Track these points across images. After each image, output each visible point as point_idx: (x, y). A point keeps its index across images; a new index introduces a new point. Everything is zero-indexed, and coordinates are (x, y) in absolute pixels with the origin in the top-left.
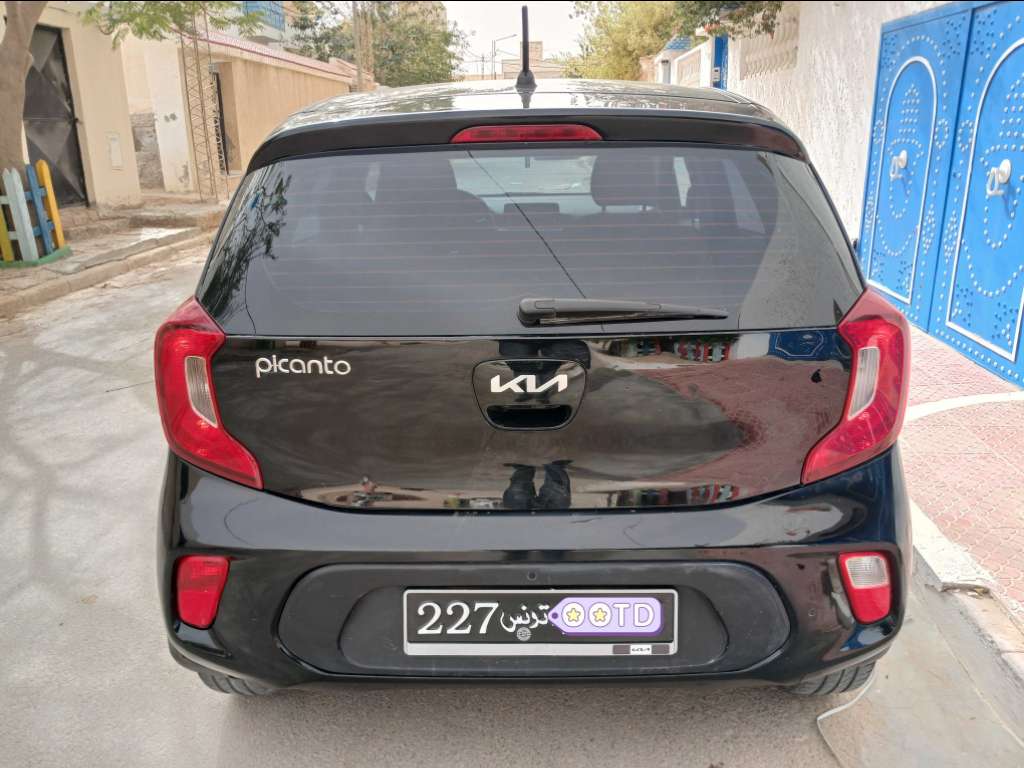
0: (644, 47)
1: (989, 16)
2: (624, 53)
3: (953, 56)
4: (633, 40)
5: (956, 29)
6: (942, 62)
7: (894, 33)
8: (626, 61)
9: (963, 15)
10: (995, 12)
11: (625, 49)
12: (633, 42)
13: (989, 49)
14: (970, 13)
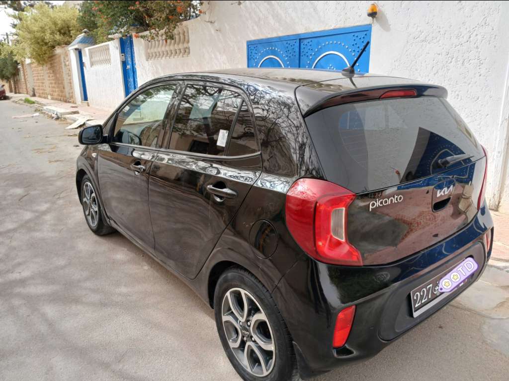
0: (55, 41)
1: (309, 42)
2: (43, 43)
3: (292, 57)
4: (48, 37)
5: (291, 46)
6: (286, 59)
7: (256, 45)
8: (45, 48)
9: (295, 41)
10: (311, 41)
11: (43, 41)
12: (48, 38)
13: (311, 55)
14: (298, 41)
